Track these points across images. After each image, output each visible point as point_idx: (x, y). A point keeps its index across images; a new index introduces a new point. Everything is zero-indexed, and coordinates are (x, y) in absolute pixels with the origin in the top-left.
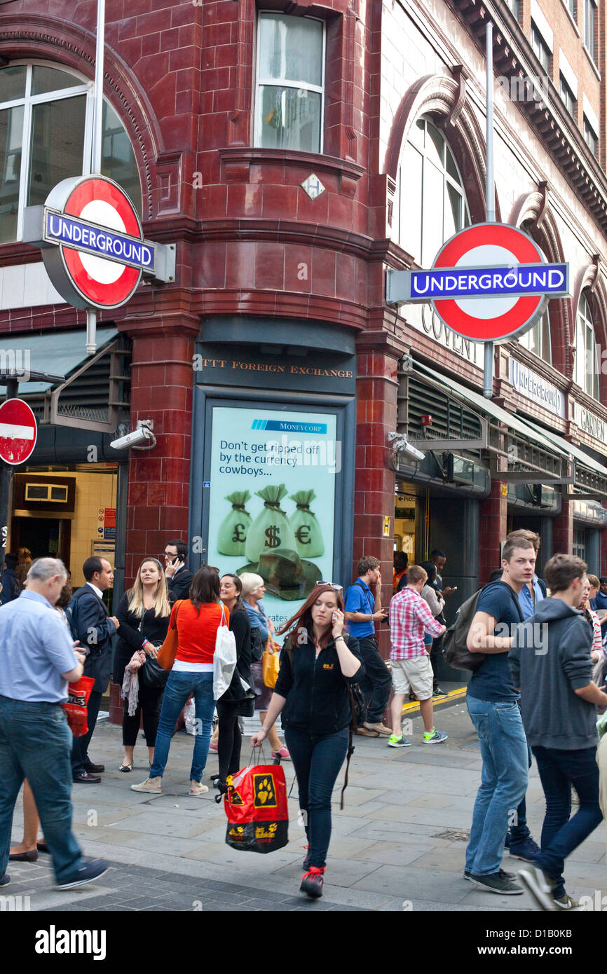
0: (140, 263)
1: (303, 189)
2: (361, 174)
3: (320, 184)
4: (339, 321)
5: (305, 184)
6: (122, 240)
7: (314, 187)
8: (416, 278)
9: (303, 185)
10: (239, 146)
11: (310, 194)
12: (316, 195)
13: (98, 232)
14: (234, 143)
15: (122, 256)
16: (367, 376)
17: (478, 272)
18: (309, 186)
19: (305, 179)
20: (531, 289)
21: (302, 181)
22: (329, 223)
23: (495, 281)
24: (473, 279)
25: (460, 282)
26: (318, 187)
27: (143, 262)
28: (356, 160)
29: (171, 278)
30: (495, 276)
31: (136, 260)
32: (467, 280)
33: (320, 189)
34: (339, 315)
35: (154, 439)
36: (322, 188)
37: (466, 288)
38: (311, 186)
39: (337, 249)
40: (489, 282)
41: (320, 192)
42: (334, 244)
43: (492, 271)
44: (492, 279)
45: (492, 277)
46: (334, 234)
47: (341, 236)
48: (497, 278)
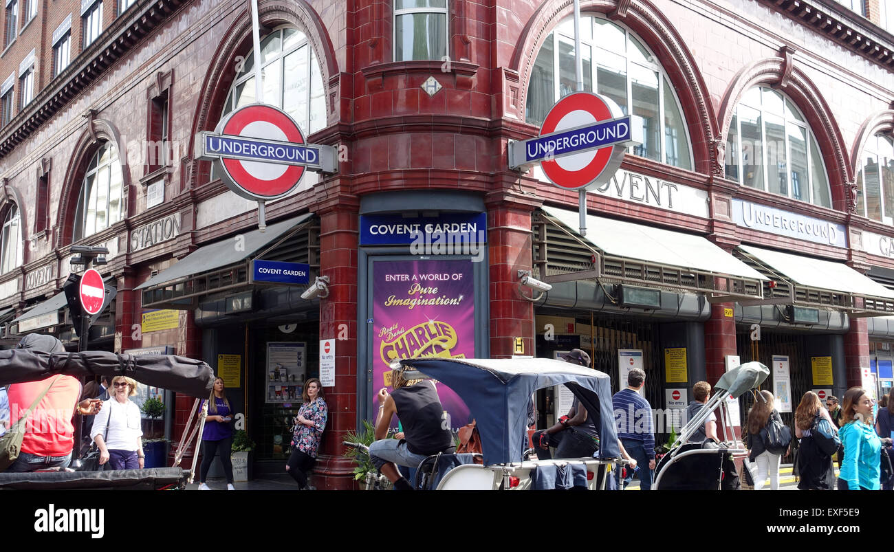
0: (305, 161)
1: (423, 89)
2: (476, 71)
3: (438, 83)
4: (459, 187)
5: (424, 86)
6: (285, 147)
7: (432, 86)
8: (529, 145)
9: (422, 86)
10: (377, 64)
11: (429, 92)
12: (434, 92)
13: (258, 144)
14: (372, 63)
15: (285, 158)
16: (495, 228)
17: (569, 134)
18: (428, 86)
19: (424, 81)
20: (606, 141)
21: (422, 84)
22: (447, 113)
23: (581, 139)
24: (566, 140)
25: (558, 144)
26: (435, 86)
27: (307, 161)
28: (471, 60)
29: (335, 170)
30: (581, 135)
31: (300, 160)
32: (562, 142)
33: (437, 87)
34: (459, 183)
35: (327, 290)
36: (439, 86)
37: (561, 148)
38: (430, 86)
39: (454, 132)
40: (577, 140)
41: (437, 90)
42: (452, 128)
43: (578, 132)
44: (578, 138)
45: (579, 136)
46: (452, 121)
47: (457, 121)
48: (582, 137)
